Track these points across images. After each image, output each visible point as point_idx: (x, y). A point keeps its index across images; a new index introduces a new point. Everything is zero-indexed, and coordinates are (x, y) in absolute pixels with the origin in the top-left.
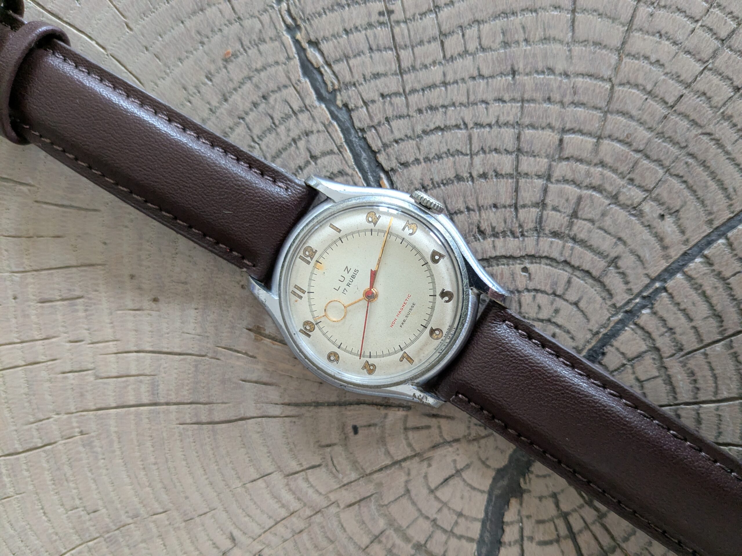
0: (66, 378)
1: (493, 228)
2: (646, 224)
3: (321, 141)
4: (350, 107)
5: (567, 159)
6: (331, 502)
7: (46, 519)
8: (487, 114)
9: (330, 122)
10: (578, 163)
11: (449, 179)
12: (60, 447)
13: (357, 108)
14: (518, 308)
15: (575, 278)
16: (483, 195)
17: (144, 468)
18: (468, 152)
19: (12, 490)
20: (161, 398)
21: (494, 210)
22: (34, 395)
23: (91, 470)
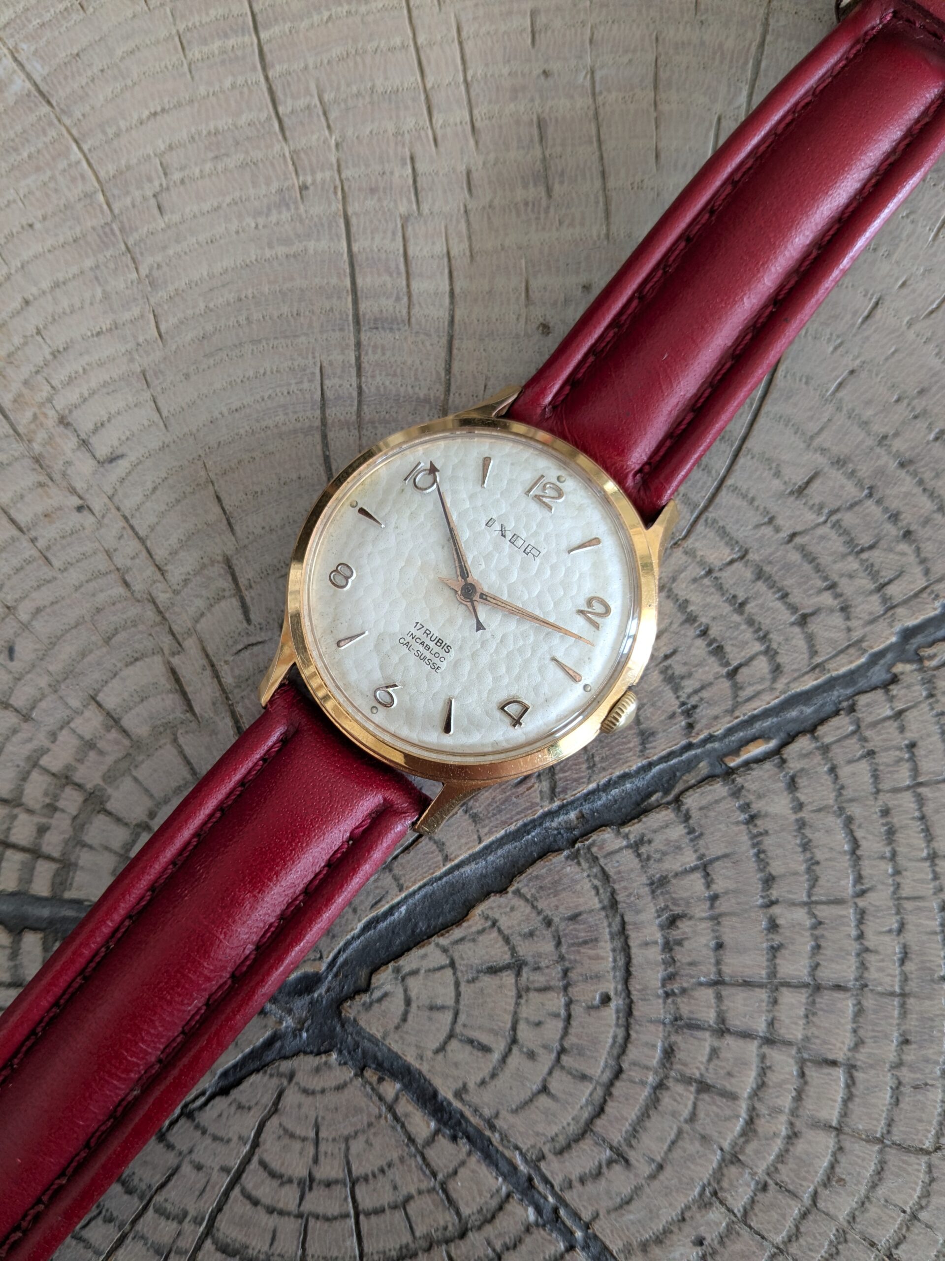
0: (404, 164)
1: (679, 943)
2: (687, 1215)
3: (833, 635)
4: (891, 687)
5: (802, 1075)
6: (181, 640)
7: (144, 116)
8: (881, 933)
9: (865, 651)
10: (794, 1094)
11: (768, 864)
12: (277, 147)
13: (891, 699)
14: (537, 985)
15: (591, 1087)
16: (738, 925)
17: (240, 300)
18: (814, 898)
19: (198, 55)
20: (369, 334)
21: (712, 944)
22: (372, 103)
23: (236, 203)
